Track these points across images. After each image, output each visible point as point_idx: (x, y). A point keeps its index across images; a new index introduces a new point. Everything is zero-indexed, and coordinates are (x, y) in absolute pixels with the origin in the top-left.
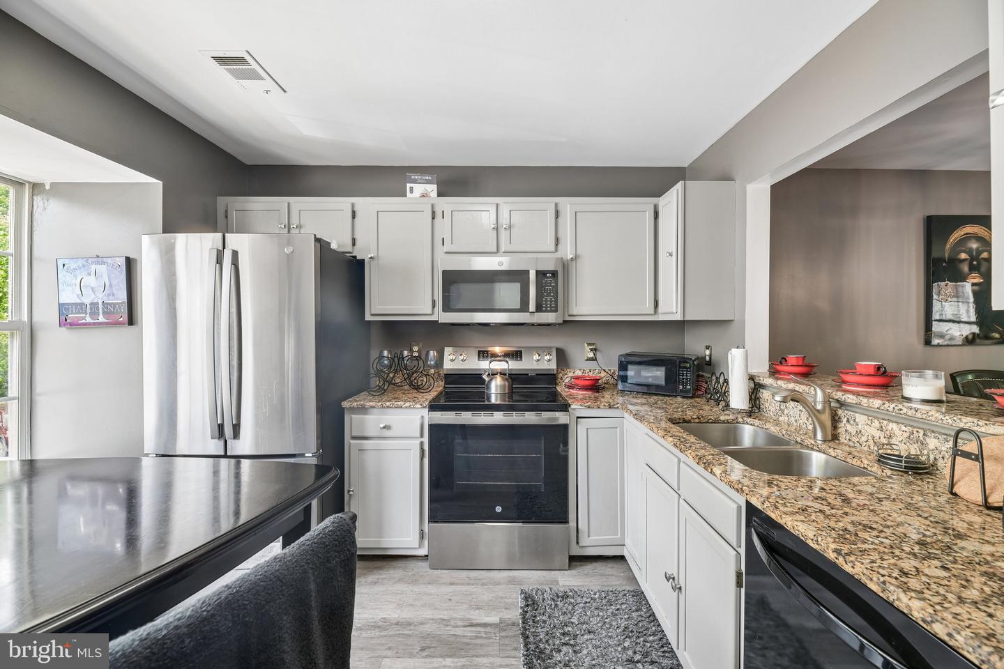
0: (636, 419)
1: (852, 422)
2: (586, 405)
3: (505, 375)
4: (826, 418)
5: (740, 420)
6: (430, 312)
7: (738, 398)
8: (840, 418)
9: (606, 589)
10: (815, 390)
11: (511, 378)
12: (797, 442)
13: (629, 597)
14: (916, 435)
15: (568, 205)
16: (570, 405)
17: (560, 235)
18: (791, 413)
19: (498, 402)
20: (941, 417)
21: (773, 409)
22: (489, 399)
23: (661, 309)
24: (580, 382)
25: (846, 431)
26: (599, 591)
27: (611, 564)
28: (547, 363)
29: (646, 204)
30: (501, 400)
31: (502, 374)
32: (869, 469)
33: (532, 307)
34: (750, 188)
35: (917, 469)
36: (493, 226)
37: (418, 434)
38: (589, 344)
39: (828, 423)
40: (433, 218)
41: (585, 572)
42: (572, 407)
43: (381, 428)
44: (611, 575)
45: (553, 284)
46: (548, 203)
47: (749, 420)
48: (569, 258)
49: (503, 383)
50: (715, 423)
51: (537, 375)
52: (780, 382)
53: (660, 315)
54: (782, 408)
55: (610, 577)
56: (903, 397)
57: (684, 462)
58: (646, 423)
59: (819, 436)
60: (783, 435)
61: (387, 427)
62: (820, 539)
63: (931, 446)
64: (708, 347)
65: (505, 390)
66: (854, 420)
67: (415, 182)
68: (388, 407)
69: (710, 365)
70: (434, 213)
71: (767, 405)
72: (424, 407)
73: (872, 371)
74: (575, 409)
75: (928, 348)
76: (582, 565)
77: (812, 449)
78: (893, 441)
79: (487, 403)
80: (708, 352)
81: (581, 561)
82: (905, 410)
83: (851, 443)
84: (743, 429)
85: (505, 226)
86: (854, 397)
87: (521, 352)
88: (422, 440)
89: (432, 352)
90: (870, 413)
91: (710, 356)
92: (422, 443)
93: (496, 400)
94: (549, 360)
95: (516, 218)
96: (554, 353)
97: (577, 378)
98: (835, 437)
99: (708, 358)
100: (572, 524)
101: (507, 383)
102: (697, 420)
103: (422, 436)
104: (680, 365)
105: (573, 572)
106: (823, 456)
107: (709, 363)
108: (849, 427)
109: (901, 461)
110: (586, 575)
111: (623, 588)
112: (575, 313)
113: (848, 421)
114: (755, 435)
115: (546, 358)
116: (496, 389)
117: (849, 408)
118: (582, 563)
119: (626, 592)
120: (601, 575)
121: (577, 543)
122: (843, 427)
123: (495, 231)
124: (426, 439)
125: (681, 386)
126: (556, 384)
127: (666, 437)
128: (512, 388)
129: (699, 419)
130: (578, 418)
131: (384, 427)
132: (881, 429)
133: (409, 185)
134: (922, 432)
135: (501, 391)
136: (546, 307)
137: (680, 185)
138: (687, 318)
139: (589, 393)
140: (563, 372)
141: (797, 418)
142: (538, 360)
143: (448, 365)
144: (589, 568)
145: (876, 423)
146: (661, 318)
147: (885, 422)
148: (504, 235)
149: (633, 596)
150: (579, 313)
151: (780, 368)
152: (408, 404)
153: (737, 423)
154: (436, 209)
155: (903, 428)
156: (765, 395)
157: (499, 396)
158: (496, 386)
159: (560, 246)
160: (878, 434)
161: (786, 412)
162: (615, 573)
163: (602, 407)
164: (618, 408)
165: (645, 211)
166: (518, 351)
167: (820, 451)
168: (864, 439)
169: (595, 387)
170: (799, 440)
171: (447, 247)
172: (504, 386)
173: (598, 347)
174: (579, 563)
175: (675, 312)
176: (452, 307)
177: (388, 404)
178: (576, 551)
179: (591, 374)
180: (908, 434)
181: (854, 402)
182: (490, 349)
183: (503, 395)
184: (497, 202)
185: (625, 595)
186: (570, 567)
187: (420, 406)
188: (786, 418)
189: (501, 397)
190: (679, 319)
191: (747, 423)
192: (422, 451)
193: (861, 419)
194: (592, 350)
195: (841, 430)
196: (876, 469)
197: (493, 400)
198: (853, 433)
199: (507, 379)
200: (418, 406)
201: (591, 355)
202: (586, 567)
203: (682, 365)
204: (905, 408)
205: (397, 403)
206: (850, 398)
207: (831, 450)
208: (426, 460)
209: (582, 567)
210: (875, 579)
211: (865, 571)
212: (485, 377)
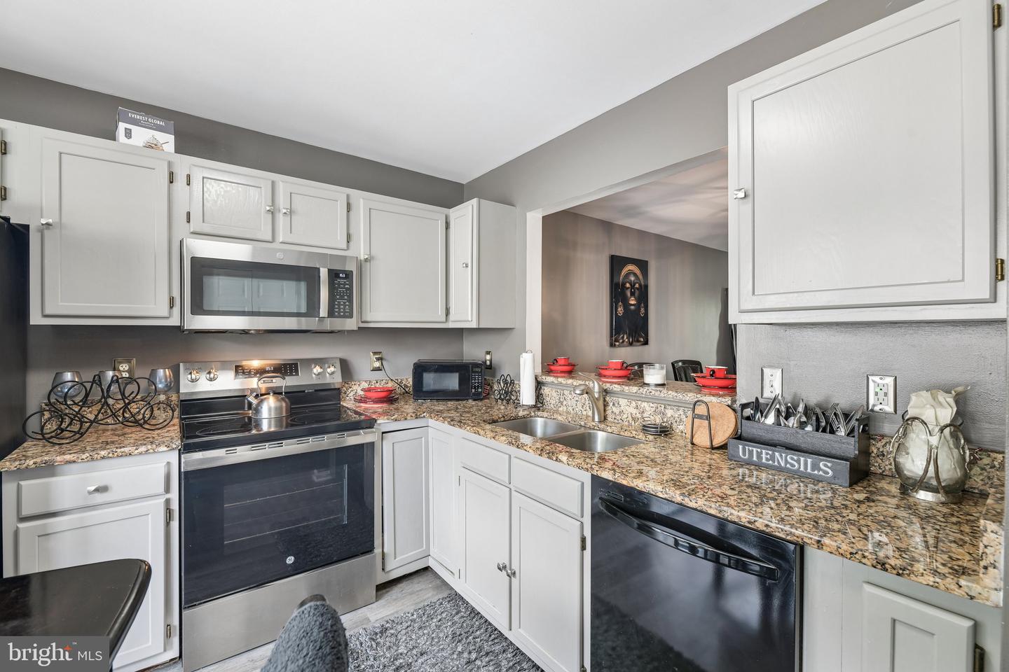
0: (454, 425)
1: (616, 405)
2: (393, 418)
3: (281, 393)
4: (601, 403)
5: (533, 414)
6: (166, 314)
7: (527, 396)
8: (607, 403)
9: (421, 605)
10: (593, 382)
11: (288, 398)
12: (581, 426)
13: (445, 604)
14: (659, 408)
15: (362, 199)
16: (376, 421)
17: (351, 232)
18: (569, 403)
19: (272, 429)
20: (676, 394)
21: (553, 402)
22: (258, 426)
23: (452, 317)
24: (374, 395)
25: (612, 412)
26: (415, 610)
27: (416, 580)
28: (332, 376)
29: (437, 213)
30: (276, 426)
31: (276, 392)
32: (637, 437)
33: (323, 312)
34: (530, 215)
35: (664, 432)
36: (268, 208)
37: (161, 489)
38: (375, 353)
39: (602, 408)
40: (171, 182)
41: (394, 597)
42: (378, 422)
43: (90, 493)
44: (421, 590)
45: (347, 286)
46: (340, 192)
47: (539, 413)
48: (362, 258)
49: (278, 404)
50: (515, 419)
51: (316, 391)
52: (560, 380)
53: (450, 323)
54: (561, 400)
55: (420, 593)
56: (645, 384)
57: (516, 457)
58: (468, 428)
59: (597, 419)
60: (569, 422)
61: (101, 490)
62: (667, 490)
63: (669, 415)
64: (488, 353)
65: (281, 413)
66: (618, 404)
67: (136, 123)
68: (103, 458)
69: (491, 369)
70: (171, 175)
71: (548, 399)
72: (173, 449)
73: (619, 367)
74: (380, 424)
75: (613, 349)
76: (387, 592)
77: (594, 429)
78: (645, 415)
79: (254, 432)
80: (488, 357)
81: (385, 588)
82: (653, 392)
83: (616, 421)
84: (536, 421)
85: (285, 211)
86: (619, 386)
87: (296, 365)
88: (168, 496)
89: (161, 372)
90: (630, 397)
91: (491, 361)
92: (168, 502)
93: (270, 426)
94: (333, 373)
95: (298, 203)
96: (338, 365)
97: (369, 390)
98: (605, 418)
99: (488, 363)
100: (378, 551)
101: (284, 405)
102: (502, 419)
103: (167, 490)
104: (472, 370)
105: (381, 602)
106: (604, 433)
107: (490, 367)
108: (614, 409)
109: (657, 428)
110: (395, 599)
111: (437, 598)
112: (369, 319)
113: (614, 405)
114: (545, 425)
115: (329, 370)
116: (268, 413)
117: (612, 395)
118: (387, 590)
119: (441, 601)
120: (411, 594)
121: (383, 569)
122: (610, 408)
123: (270, 215)
124: (174, 495)
125: (473, 390)
126: (340, 400)
127: (497, 437)
128: (291, 408)
129: (504, 417)
130: (383, 433)
131: (97, 490)
132: (637, 407)
133: (122, 126)
134: (663, 406)
135: (276, 414)
136: (339, 312)
137: (474, 201)
138: (481, 327)
139: (385, 405)
140: (347, 385)
141: (574, 407)
142: (319, 374)
143: (186, 387)
144: (395, 592)
145: (634, 404)
146: (451, 325)
147: (639, 402)
148: (282, 221)
149: (449, 601)
150: (374, 320)
151: (552, 368)
152: (143, 449)
153: (531, 417)
154: (176, 170)
155: (652, 405)
156: (546, 391)
157: (273, 422)
158: (270, 409)
159: (351, 243)
160: (634, 411)
161: (565, 403)
162: (423, 587)
163: (409, 418)
164: (424, 417)
165: (438, 220)
166: (293, 364)
167: (600, 430)
168: (625, 416)
169: (389, 398)
170: (583, 423)
171: (196, 224)
172: (281, 408)
173: (384, 357)
174: (384, 591)
175: (470, 320)
176: (206, 308)
177: (103, 453)
178: (382, 578)
179: (377, 385)
180: (654, 409)
181: (619, 390)
182: (244, 363)
183: (279, 420)
184: (274, 179)
185: (441, 604)
186: (378, 598)
187: (165, 449)
188: (565, 408)
189: (276, 421)
190: (475, 327)
191: (538, 416)
192: (169, 511)
193: (623, 402)
194: (378, 359)
195: (609, 412)
196: (641, 436)
197: (265, 427)
198: (617, 413)
199: (283, 399)
200: (163, 448)
201: (377, 364)
202: (394, 592)
203: (474, 370)
204: (644, 390)
205: (122, 450)
206: (616, 388)
207: (609, 428)
208: (175, 524)
209: (390, 593)
210: (713, 506)
211: (705, 503)
212: (251, 399)
